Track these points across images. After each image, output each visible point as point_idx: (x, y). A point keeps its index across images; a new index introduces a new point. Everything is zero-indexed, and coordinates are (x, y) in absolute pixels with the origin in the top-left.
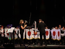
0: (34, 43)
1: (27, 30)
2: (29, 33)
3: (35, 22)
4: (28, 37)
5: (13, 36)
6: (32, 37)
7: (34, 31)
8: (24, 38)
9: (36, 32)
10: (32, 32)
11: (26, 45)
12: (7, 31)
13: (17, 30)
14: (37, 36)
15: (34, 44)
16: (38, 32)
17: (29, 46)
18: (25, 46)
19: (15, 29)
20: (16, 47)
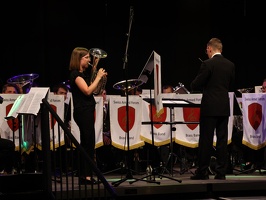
0: (150, 169)
1: (116, 102)
2: (127, 118)
3: (157, 57)
4: (118, 138)
5: (39, 130)
6: (140, 135)
7: (152, 102)
8: (99, 141)
9: (160, 107)
10: (142, 112)
11: (111, 180)
12: (9, 108)
13: (61, 101)
14: (165, 129)
15: (154, 174)
16: (172, 106)
17: (126, 184)
18: (106, 183)
19: (52, 95)
20: (56, 187)
